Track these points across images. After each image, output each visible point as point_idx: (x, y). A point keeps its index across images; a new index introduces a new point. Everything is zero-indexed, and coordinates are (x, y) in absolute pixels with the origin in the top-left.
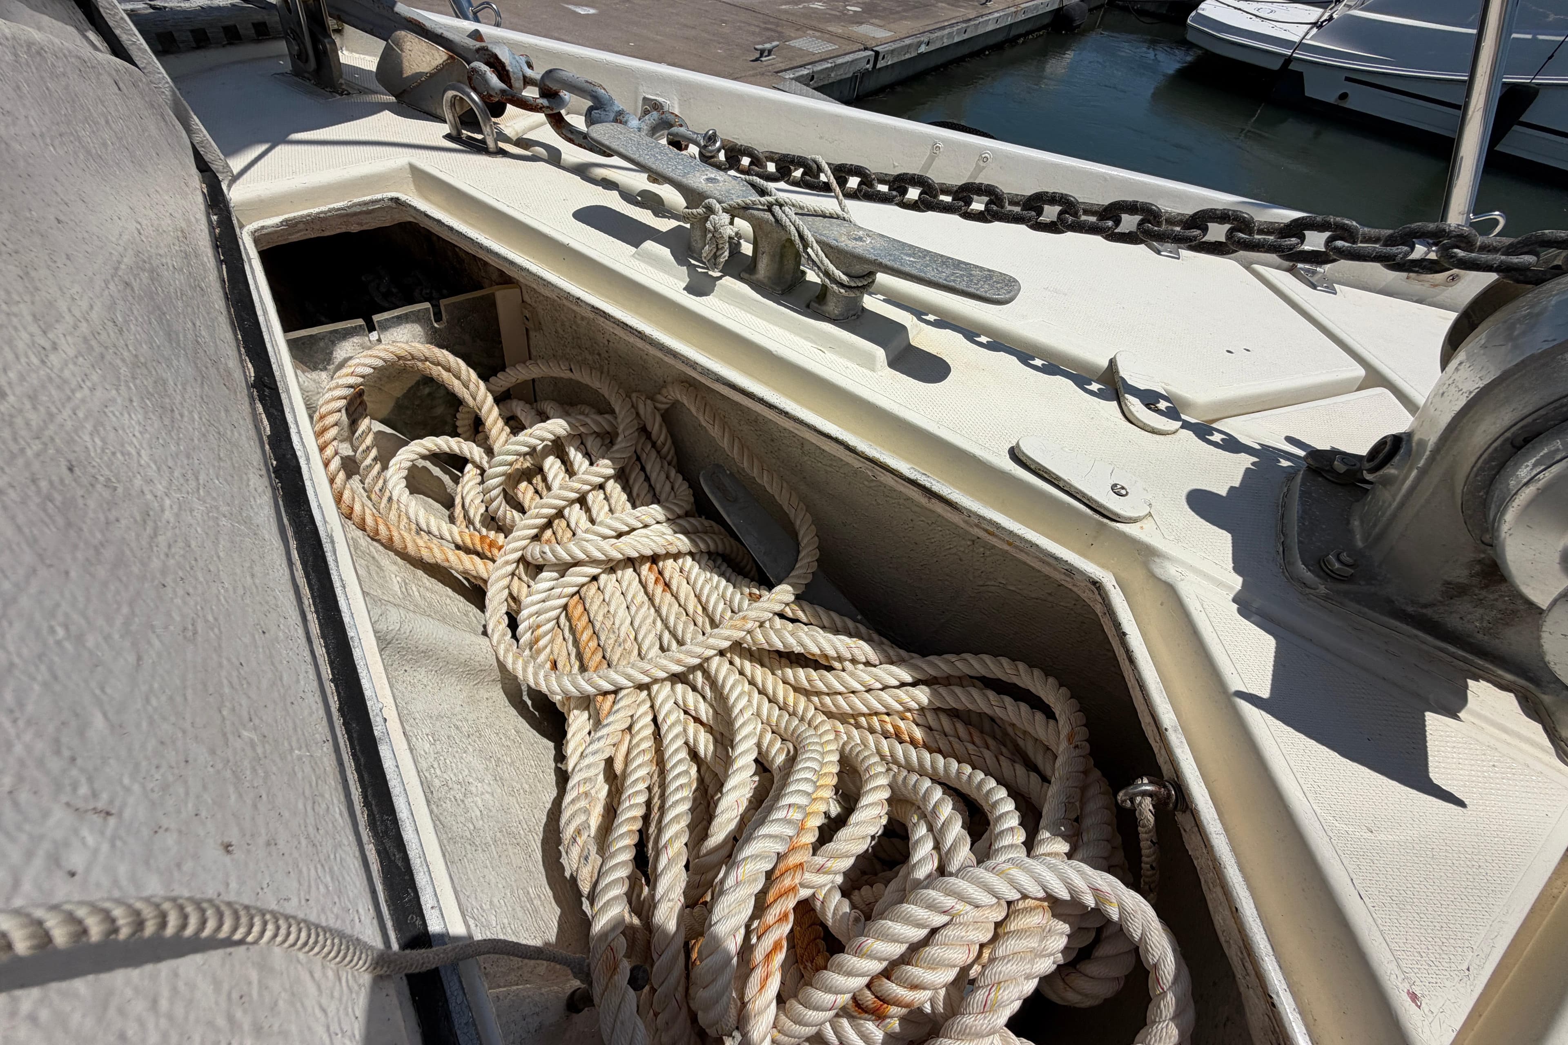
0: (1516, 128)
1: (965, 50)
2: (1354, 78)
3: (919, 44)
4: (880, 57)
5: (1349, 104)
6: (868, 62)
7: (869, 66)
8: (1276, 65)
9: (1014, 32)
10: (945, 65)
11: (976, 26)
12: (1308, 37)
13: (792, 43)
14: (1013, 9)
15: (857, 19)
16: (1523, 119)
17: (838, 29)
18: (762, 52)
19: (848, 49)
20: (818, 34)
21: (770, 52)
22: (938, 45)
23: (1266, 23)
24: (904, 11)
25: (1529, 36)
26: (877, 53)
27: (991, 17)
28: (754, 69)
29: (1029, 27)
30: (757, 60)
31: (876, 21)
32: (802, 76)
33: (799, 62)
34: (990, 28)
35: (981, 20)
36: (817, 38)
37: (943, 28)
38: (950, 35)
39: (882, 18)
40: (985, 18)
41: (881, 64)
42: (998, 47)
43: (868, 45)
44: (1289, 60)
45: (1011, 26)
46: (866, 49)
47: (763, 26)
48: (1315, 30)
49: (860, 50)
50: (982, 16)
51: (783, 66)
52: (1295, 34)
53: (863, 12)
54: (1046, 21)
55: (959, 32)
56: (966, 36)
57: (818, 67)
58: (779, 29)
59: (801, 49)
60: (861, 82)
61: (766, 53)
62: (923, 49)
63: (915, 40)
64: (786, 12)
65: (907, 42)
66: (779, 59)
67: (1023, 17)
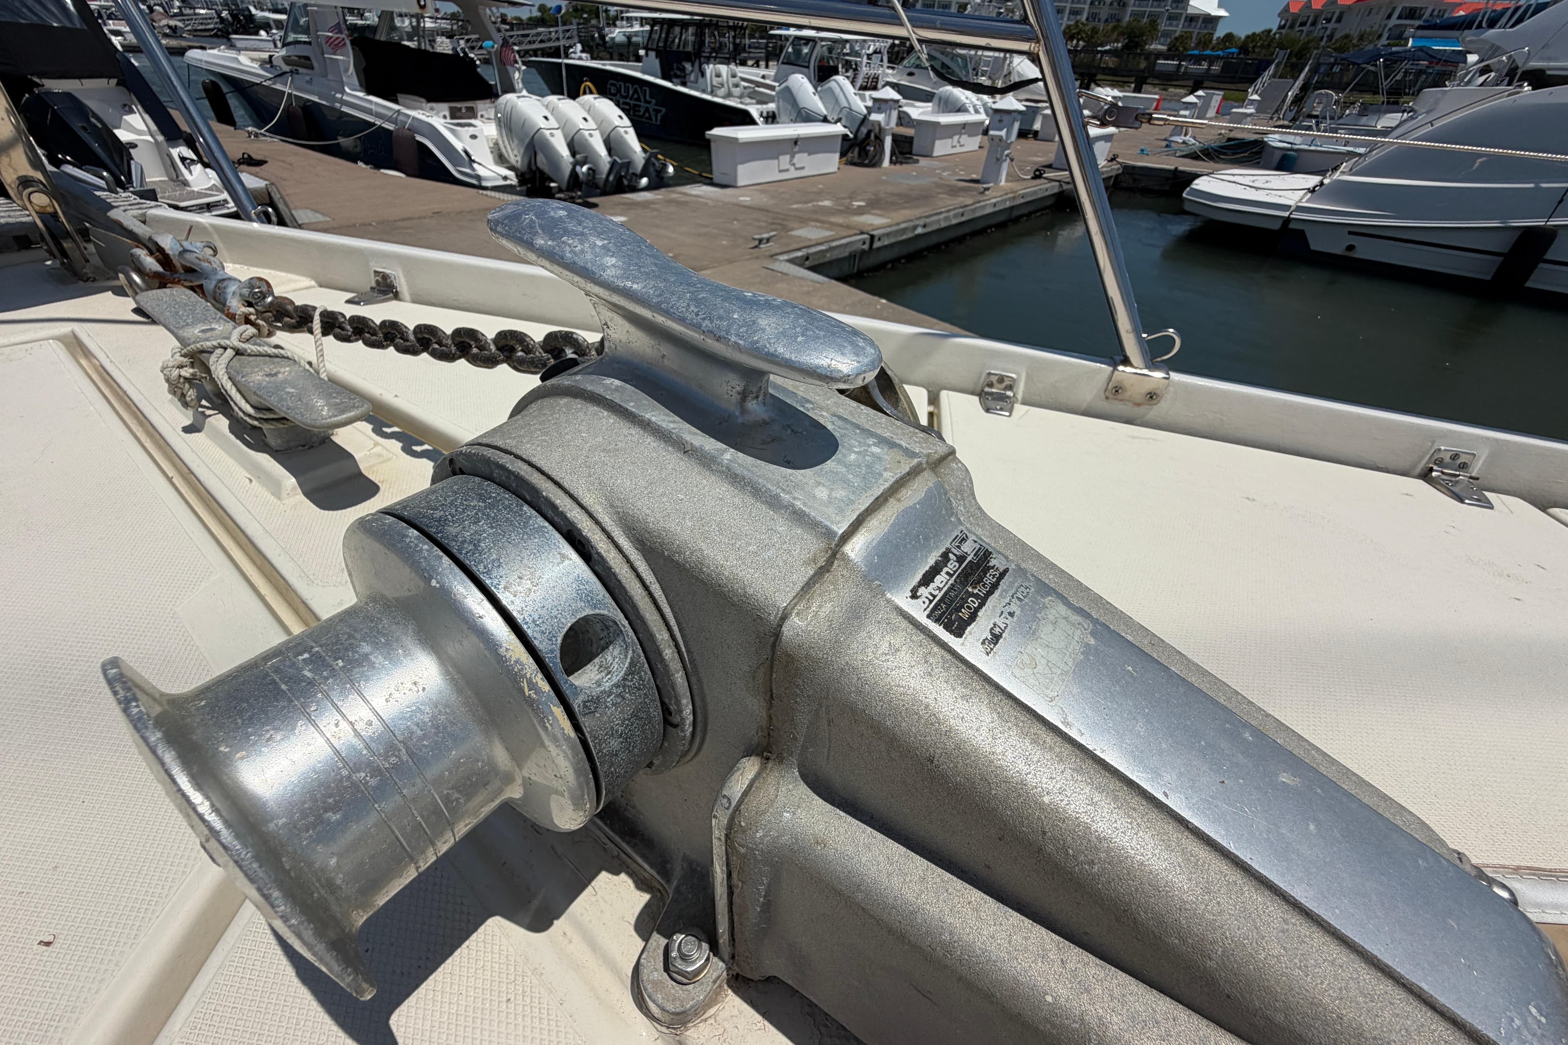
0: (1541, 265)
1: (967, 230)
2: (1355, 231)
3: (915, 227)
4: (876, 239)
5: (1357, 254)
6: (864, 243)
7: (866, 247)
8: (1276, 226)
9: (1015, 213)
10: (947, 243)
11: (974, 210)
12: (1304, 200)
13: (794, 233)
14: (1011, 195)
15: (860, 211)
16: (1548, 256)
17: (839, 220)
18: (760, 241)
19: (845, 234)
20: (818, 224)
21: (768, 240)
22: (935, 227)
23: (1260, 192)
24: (905, 202)
25: (1532, 185)
26: (872, 237)
27: (988, 202)
28: (750, 254)
29: (1031, 208)
30: (756, 247)
31: (878, 212)
32: (797, 258)
33: (795, 246)
34: (989, 210)
35: (978, 205)
36: (818, 227)
37: (941, 213)
38: (946, 219)
39: (881, 209)
40: (982, 204)
41: (877, 245)
42: (1002, 226)
43: (865, 229)
44: (1288, 220)
45: (1012, 208)
46: (862, 233)
47: (770, 221)
48: (1309, 195)
49: (856, 235)
50: (979, 202)
51: (778, 251)
52: (1291, 199)
53: (867, 206)
54: (1049, 202)
55: (956, 216)
56: (964, 219)
57: (813, 250)
58: (784, 223)
59: (800, 237)
60: (860, 260)
61: (765, 241)
62: (920, 231)
63: (911, 224)
64: (795, 210)
65: (903, 226)
66: (776, 246)
67: (1022, 201)
